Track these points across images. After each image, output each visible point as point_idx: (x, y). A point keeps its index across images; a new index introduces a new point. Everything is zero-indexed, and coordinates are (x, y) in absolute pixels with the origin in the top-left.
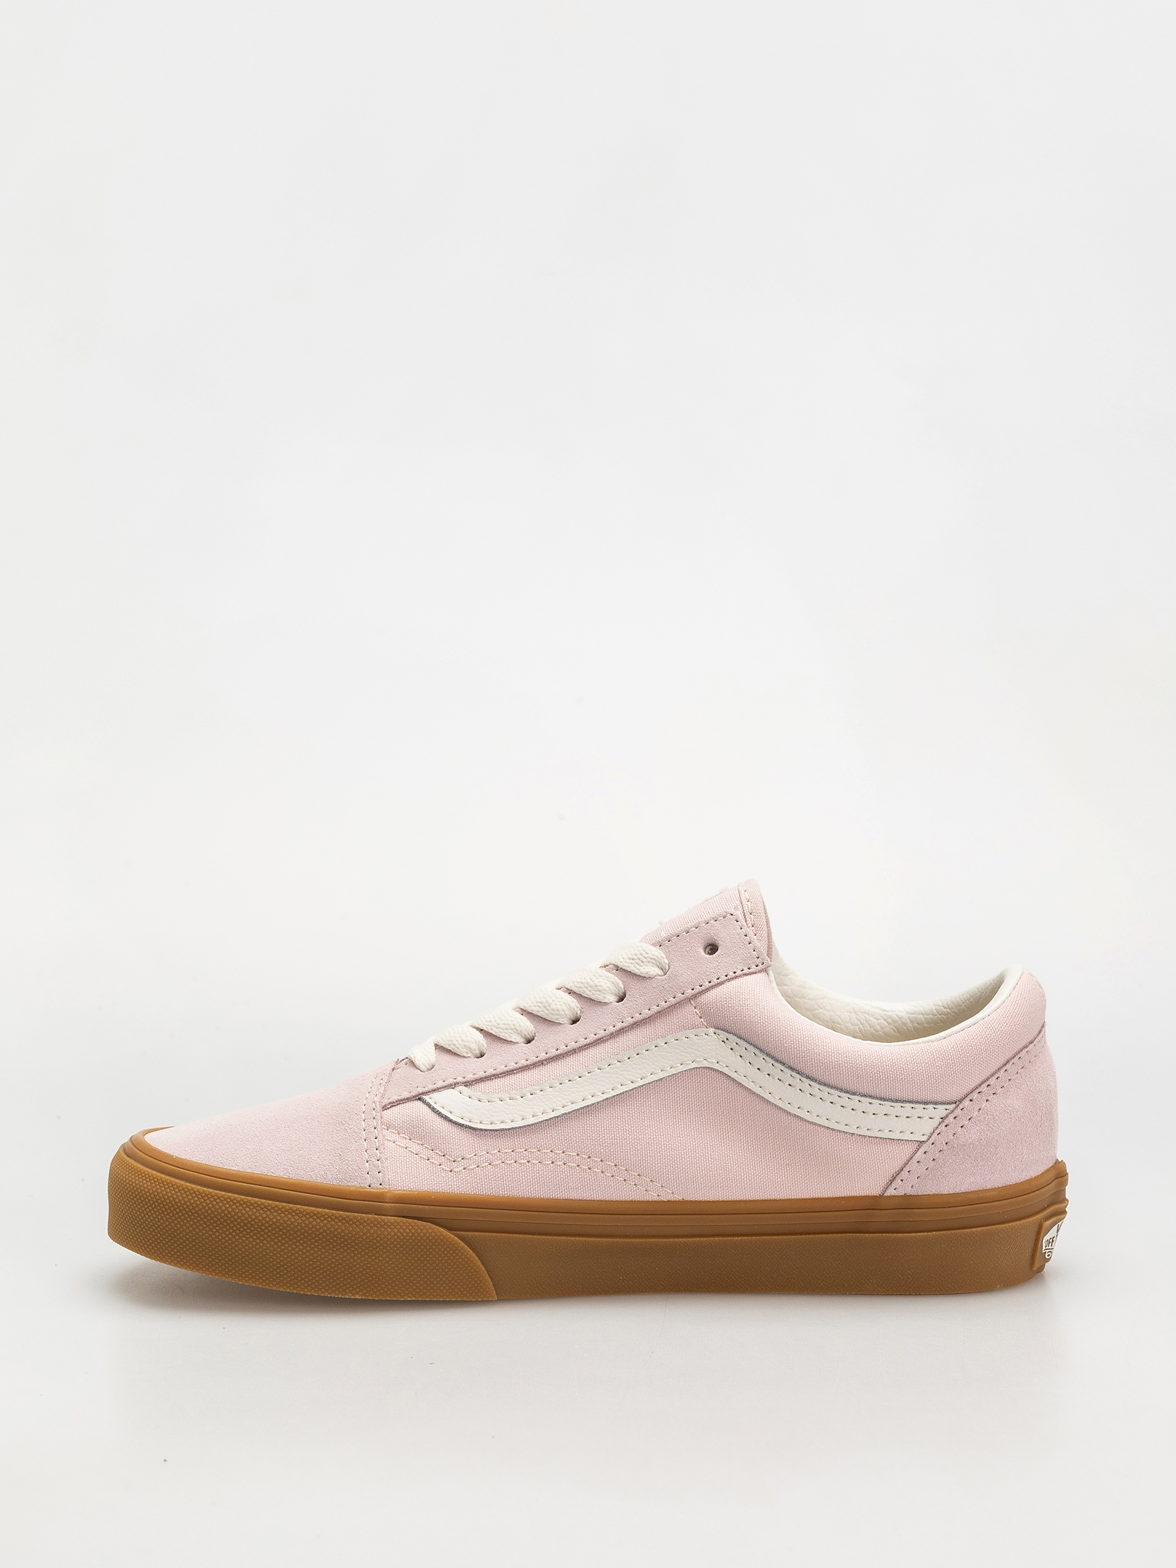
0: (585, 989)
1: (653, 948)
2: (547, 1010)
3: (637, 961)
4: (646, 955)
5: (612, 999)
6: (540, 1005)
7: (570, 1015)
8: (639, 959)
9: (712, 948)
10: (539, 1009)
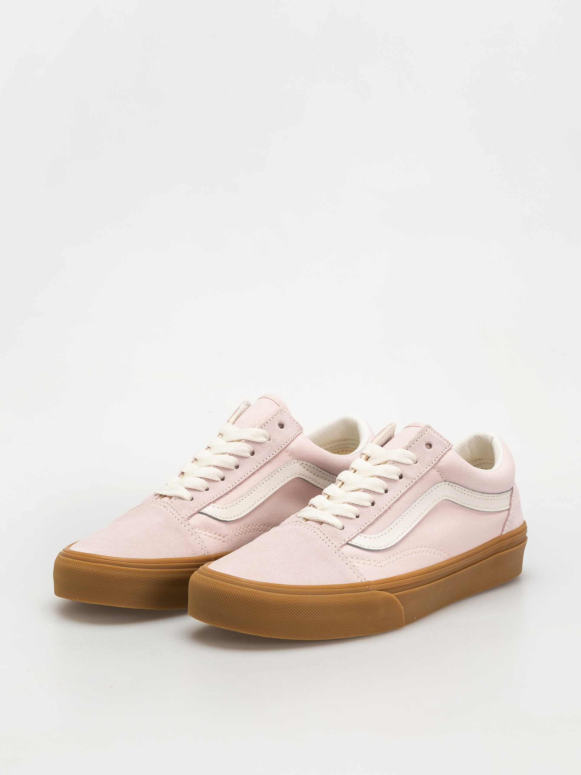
0: (238, 452)
1: (259, 429)
2: (227, 464)
3: (256, 436)
4: (259, 433)
5: (249, 455)
6: (223, 462)
7: (235, 464)
8: (256, 435)
9: (282, 426)
10: (223, 464)
